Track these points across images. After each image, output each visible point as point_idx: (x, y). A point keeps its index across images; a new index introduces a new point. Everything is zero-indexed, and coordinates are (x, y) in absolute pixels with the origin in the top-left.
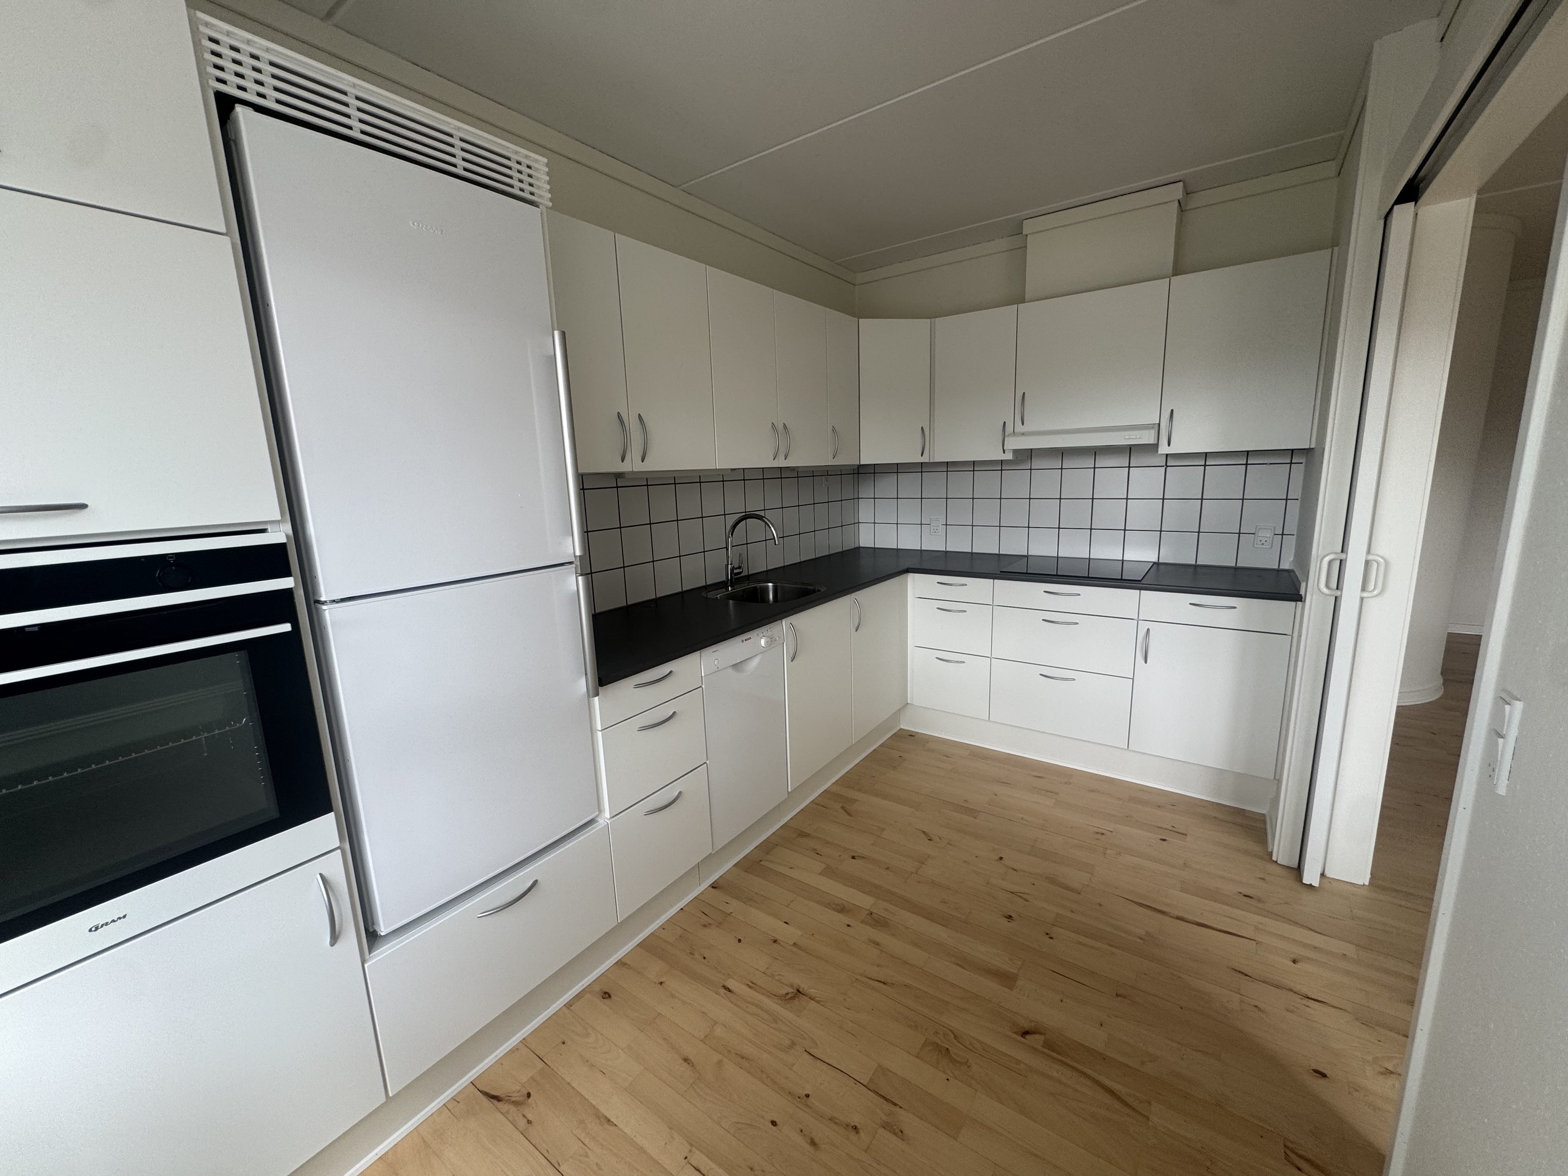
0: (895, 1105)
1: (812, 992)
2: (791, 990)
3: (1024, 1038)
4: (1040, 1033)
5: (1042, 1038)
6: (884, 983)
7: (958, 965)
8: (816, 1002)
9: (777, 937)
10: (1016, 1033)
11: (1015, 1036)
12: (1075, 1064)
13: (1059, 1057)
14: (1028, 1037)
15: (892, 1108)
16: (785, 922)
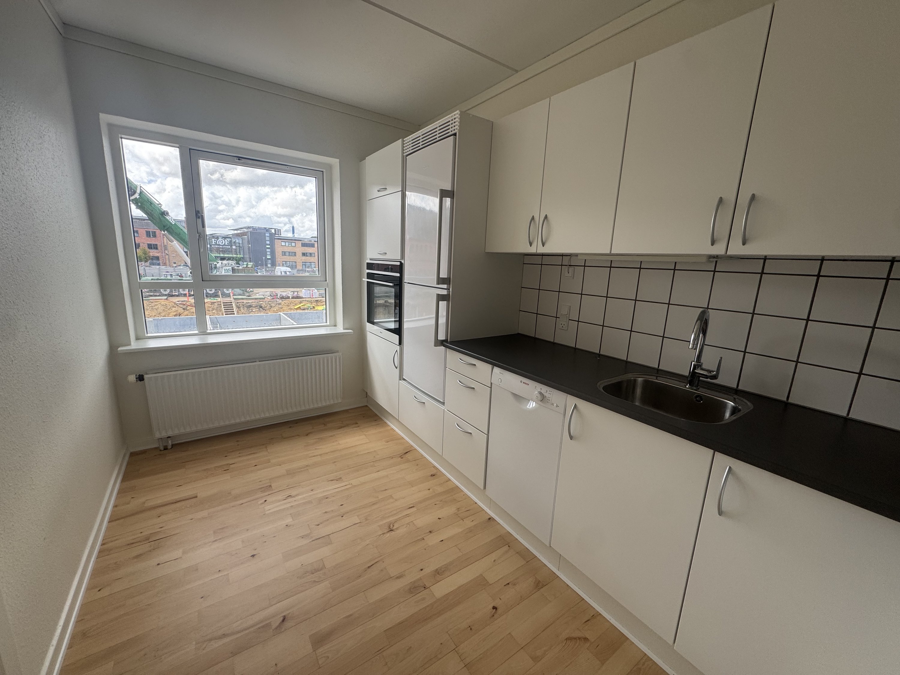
0: (312, 541)
1: (388, 535)
2: (395, 527)
3: (283, 616)
4: (276, 628)
5: (274, 626)
6: (369, 567)
7: (351, 615)
8: (381, 535)
9: (432, 534)
10: (289, 613)
11: (288, 612)
12: (247, 631)
13: (257, 627)
14: (282, 619)
15: (314, 539)
16: (442, 540)
